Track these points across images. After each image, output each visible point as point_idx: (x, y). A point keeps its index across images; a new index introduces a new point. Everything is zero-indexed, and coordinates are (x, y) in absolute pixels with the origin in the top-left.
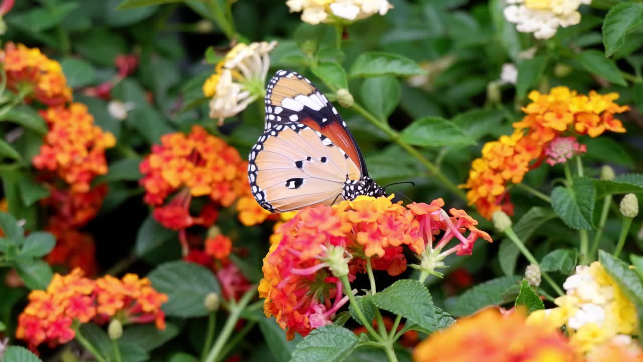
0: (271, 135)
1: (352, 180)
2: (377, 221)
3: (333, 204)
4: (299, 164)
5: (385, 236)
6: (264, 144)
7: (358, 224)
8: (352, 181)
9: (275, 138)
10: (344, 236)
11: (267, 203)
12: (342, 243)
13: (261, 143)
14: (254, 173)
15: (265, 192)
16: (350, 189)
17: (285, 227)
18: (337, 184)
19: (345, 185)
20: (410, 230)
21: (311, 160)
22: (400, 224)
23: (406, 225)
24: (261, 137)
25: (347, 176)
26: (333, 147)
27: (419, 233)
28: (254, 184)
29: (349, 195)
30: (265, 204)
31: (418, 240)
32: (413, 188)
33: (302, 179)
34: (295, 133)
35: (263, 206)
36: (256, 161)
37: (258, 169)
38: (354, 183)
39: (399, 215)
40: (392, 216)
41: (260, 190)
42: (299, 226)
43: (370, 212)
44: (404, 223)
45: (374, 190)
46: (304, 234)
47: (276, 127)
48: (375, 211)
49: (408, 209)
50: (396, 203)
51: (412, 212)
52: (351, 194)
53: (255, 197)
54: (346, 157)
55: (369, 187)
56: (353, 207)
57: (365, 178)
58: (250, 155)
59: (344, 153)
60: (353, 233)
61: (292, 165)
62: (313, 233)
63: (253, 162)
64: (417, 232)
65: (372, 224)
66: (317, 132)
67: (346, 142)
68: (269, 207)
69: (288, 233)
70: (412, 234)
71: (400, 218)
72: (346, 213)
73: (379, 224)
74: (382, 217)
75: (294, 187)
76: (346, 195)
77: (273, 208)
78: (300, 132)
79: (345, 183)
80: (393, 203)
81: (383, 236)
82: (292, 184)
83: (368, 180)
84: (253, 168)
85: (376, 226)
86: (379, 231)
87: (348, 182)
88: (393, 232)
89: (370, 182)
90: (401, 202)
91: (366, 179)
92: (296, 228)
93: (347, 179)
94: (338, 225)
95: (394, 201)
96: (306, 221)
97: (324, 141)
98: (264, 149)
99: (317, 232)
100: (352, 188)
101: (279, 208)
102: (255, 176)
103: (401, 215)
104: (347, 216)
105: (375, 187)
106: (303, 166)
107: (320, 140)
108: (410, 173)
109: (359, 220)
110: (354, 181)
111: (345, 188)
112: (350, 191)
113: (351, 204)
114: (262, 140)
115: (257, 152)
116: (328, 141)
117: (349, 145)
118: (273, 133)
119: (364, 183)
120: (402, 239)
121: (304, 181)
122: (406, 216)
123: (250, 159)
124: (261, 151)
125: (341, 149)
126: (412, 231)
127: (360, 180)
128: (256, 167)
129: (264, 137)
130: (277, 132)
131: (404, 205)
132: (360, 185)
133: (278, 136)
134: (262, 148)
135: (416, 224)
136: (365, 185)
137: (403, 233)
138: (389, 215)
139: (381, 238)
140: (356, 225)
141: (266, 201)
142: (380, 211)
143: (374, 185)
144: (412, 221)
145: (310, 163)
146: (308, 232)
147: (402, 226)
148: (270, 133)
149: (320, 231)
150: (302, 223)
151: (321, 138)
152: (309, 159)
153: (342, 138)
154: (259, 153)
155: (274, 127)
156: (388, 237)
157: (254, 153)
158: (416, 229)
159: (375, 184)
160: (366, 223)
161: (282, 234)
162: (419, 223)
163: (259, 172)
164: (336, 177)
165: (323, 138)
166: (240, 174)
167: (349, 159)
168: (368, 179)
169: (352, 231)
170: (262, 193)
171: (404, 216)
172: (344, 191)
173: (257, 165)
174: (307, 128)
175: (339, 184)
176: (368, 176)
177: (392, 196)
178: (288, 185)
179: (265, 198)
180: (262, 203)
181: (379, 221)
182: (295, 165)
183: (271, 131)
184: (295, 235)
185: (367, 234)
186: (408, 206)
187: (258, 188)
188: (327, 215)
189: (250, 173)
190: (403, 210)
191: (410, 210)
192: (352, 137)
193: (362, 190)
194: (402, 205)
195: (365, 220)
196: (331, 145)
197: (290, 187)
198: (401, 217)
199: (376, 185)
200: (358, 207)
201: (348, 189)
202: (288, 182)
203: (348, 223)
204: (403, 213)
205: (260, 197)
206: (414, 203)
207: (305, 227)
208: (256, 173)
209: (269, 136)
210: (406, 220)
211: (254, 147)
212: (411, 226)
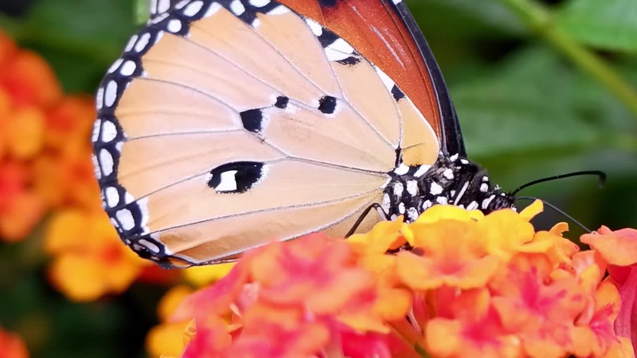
0: (165, 29)
1: (414, 164)
2: (488, 286)
3: (352, 232)
4: (251, 120)
5: (515, 330)
6: (144, 57)
7: (429, 293)
8: (414, 169)
9: (179, 39)
10: (385, 330)
11: (148, 238)
12: (379, 352)
13: (135, 57)
14: (111, 147)
15: (143, 205)
16: (405, 193)
17: (200, 304)
18: (366, 176)
19: (390, 179)
20: (590, 313)
21: (289, 105)
22: (562, 294)
23: (577, 298)
24: (135, 38)
25: (398, 151)
26: (357, 66)
27: (619, 324)
28: (111, 181)
29: (402, 208)
30: (142, 241)
31: (614, 344)
32: (601, 186)
33: (260, 165)
34: (241, 24)
35: (136, 247)
36: (118, 112)
37: (126, 135)
38: (418, 174)
39: (556, 266)
40: (534, 270)
41: (129, 199)
42: (244, 299)
43: (466, 257)
44: (573, 290)
45: (480, 197)
46: (259, 326)
47: (185, 7)
48: (482, 253)
49: (585, 247)
50: (548, 229)
51: (599, 258)
52: (408, 206)
53: (113, 221)
54: (397, 94)
55: (466, 185)
56: (412, 244)
57: (454, 158)
58: (100, 92)
59: (390, 84)
60: (410, 322)
61: (230, 123)
62: (288, 321)
63: (108, 114)
64: (611, 319)
65: (470, 293)
66: (310, 22)
67: (398, 52)
68: (156, 250)
69: (213, 322)
70: (598, 325)
71: (559, 274)
72: (391, 258)
73: (493, 293)
74: (505, 271)
75: (234, 186)
76: (394, 210)
77: (168, 252)
78: (256, 23)
79: (392, 173)
80: (537, 230)
81: (506, 332)
82: (229, 179)
83: (463, 165)
84: (109, 132)
85: (484, 301)
86: (493, 316)
87: (402, 170)
88: (540, 320)
89: (467, 172)
90: (564, 226)
91: (458, 163)
92: (234, 309)
93: (399, 161)
94: (366, 297)
95: (540, 223)
96: (265, 286)
97: (331, 46)
98: (145, 74)
99: (302, 319)
100: (413, 188)
101: (183, 252)
102: (116, 156)
103: (563, 266)
104: (394, 268)
105: (484, 188)
106: (264, 123)
107: (318, 44)
108: (586, 135)
109: (434, 283)
110: (419, 166)
111: (389, 190)
112: (407, 199)
113: (408, 233)
114: (139, 48)
115: (122, 82)
116: (341, 48)
117: (408, 60)
118: (175, 25)
119: (449, 174)
120: (564, 341)
121: (265, 170)
122: (579, 270)
123: (99, 106)
124: (135, 81)
125: (380, 72)
126: (596, 317)
127: (439, 164)
128: (119, 129)
129: (146, 37)
130: (187, 23)
131: (573, 235)
132: (437, 181)
133: (189, 35)
134: (138, 72)
135: (610, 295)
136: (454, 180)
137: (570, 323)
138: (524, 266)
139: (501, 338)
140: (423, 297)
141: (147, 231)
142: (499, 254)
143: (481, 182)
144: (599, 286)
145: (287, 117)
146: (275, 317)
147: (565, 302)
148: (163, 26)
149: (310, 315)
150: (254, 289)
151: (320, 38)
152: (282, 102)
153: (387, 38)
154: (128, 85)
155: (179, 6)
156: (523, 335)
157: (113, 86)
158: (609, 310)
159: (486, 179)
160: (452, 290)
161: (191, 324)
162: (620, 290)
163: (129, 143)
164: (363, 156)
165: (327, 38)
166: (54, 138)
167: (407, 100)
168: (464, 162)
169: (408, 318)
170: (135, 210)
171: (572, 271)
172: (387, 199)
173: (122, 122)
174: (281, 10)
175: (371, 177)
176: (463, 154)
177: (537, 207)
178: (215, 181)
179: (143, 224)
180: (133, 236)
181: (495, 286)
182: (238, 123)
183: (166, 21)
184: (232, 327)
185: (456, 325)
186: (585, 238)
187: (122, 192)
188: (333, 264)
189: (99, 146)
190: (569, 252)
191: (591, 252)
192: (418, 35)
193: (442, 195)
194: (566, 235)
195: (451, 280)
196: (351, 61)
197: (220, 187)
198: (564, 274)
199: (487, 183)
200: (430, 240)
201: (398, 190)
202: (217, 174)
203: (398, 292)
204: (568, 261)
205: (126, 220)
206: (604, 228)
207: (263, 301)
208: (119, 146)
209: (161, 34)
210: (580, 281)
211: (112, 70)
212: (595, 301)
